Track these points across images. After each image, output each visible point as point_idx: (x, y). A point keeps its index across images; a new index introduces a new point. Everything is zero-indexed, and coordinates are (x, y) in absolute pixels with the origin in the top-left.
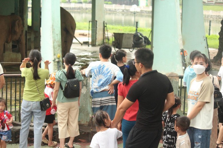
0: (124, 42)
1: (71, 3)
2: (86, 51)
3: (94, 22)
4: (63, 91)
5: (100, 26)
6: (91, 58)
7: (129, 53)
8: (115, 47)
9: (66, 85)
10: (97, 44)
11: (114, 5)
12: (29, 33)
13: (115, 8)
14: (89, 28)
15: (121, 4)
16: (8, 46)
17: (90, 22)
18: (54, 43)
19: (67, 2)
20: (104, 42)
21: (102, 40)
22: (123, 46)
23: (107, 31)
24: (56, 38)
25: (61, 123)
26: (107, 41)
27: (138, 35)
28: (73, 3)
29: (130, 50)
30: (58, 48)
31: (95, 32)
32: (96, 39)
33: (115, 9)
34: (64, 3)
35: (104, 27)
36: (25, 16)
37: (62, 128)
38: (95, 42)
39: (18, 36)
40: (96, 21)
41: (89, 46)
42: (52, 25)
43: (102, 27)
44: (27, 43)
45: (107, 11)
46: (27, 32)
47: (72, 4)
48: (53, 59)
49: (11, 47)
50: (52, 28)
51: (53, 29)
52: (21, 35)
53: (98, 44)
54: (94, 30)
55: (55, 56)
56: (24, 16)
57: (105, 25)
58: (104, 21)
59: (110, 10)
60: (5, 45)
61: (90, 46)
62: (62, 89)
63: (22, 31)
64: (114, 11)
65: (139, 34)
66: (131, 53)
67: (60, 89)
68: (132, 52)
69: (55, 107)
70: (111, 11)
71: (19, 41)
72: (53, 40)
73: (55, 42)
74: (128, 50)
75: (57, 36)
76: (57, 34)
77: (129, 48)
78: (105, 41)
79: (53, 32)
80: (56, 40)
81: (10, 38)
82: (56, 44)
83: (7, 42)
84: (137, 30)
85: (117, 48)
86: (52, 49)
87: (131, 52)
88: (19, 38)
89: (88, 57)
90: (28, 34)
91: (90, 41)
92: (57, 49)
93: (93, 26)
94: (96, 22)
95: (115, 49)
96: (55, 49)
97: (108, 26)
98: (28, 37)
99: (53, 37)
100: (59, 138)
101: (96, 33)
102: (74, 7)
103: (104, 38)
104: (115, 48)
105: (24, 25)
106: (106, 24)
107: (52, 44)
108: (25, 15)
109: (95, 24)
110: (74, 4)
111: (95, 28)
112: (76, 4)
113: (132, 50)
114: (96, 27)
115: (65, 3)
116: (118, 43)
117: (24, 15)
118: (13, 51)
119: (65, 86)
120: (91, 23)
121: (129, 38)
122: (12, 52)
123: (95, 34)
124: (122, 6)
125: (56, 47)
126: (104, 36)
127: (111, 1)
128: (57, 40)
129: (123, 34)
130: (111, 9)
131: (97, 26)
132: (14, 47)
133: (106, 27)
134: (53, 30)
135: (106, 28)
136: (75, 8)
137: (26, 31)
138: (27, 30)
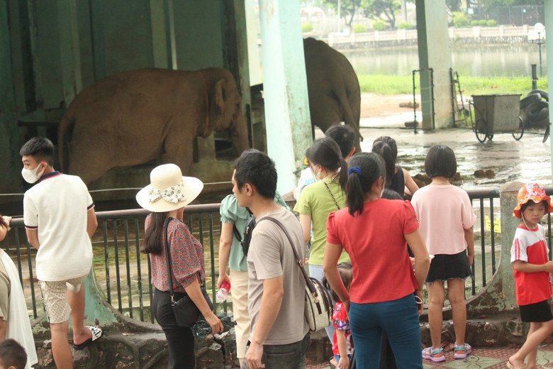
0: (499, 116)
1: (396, 28)
2: (407, 144)
3: (425, 72)
4: (242, 244)
5: (441, 82)
6: (416, 162)
7: (512, 143)
8: (478, 131)
9: (246, 229)
10: (437, 125)
11: (502, 28)
12: (254, 109)
13: (505, 35)
14: (414, 88)
15: (519, 24)
16: (206, 145)
17: (414, 72)
18: (293, 130)
19: (387, 28)
20: (454, 121)
21: (450, 116)
22: (495, 127)
23: (461, 92)
24: (299, 117)
25: (242, 319)
26: (463, 117)
27: (537, 96)
28: (401, 28)
29: (516, 135)
30: (305, 141)
31: (431, 98)
32: (434, 114)
33: (506, 38)
34: (380, 30)
35: (453, 82)
36: (241, 71)
37: (243, 332)
38: (432, 122)
39: (229, 117)
40: (431, 69)
41: (416, 132)
42: (287, 87)
43: (447, 83)
44: (252, 135)
45: (485, 42)
46: (251, 107)
47: (399, 31)
48: (295, 170)
49: (214, 148)
50: (286, 95)
51: (288, 96)
52: (235, 116)
53: (441, 126)
54: (428, 93)
55: (298, 161)
56: (240, 69)
57: (455, 78)
58: (451, 69)
59: (493, 40)
60: (199, 142)
61: (421, 132)
62: (239, 239)
63: (238, 106)
64: (504, 42)
65: (539, 94)
66: (517, 142)
67: (235, 240)
68: (521, 140)
69: (226, 284)
70: (496, 42)
71: (230, 131)
72: (291, 123)
73: (297, 128)
74: (510, 135)
75: (301, 113)
76: (300, 109)
77: (512, 131)
78: (456, 119)
79: (289, 104)
80: (299, 124)
81: (207, 124)
82: (299, 132)
83: (201, 134)
84: (534, 84)
85: (481, 132)
86: (291, 144)
87: (518, 140)
88: (232, 123)
89: (408, 158)
90: (252, 113)
91: (420, 119)
92: (303, 144)
93: (423, 84)
94: (430, 71)
95: (477, 136)
96: (298, 145)
97: (462, 80)
98: (254, 121)
99: (290, 116)
100: (238, 357)
101: (433, 99)
102: (404, 38)
103: (453, 110)
104: (476, 133)
105: (242, 92)
106: (458, 76)
107: (290, 134)
108: (242, 66)
109: (430, 77)
110: (404, 30)
111: (430, 87)
112: (410, 31)
113: (520, 135)
114: (432, 85)
115: (383, 30)
116: (483, 120)
117: (239, 66)
118: (219, 156)
119: (245, 231)
120: (418, 76)
121: (510, 106)
122: (215, 160)
123: (431, 101)
124: (521, 27)
125: (298, 139)
126: (453, 105)
127: (495, 19)
128: (300, 122)
129: (494, 96)
130: (495, 38)
131: (435, 83)
132: (219, 146)
133: (457, 82)
134: (290, 98)
135: (456, 84)
136: (407, 40)
137: (248, 106)
138: (249, 103)
